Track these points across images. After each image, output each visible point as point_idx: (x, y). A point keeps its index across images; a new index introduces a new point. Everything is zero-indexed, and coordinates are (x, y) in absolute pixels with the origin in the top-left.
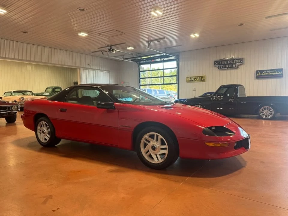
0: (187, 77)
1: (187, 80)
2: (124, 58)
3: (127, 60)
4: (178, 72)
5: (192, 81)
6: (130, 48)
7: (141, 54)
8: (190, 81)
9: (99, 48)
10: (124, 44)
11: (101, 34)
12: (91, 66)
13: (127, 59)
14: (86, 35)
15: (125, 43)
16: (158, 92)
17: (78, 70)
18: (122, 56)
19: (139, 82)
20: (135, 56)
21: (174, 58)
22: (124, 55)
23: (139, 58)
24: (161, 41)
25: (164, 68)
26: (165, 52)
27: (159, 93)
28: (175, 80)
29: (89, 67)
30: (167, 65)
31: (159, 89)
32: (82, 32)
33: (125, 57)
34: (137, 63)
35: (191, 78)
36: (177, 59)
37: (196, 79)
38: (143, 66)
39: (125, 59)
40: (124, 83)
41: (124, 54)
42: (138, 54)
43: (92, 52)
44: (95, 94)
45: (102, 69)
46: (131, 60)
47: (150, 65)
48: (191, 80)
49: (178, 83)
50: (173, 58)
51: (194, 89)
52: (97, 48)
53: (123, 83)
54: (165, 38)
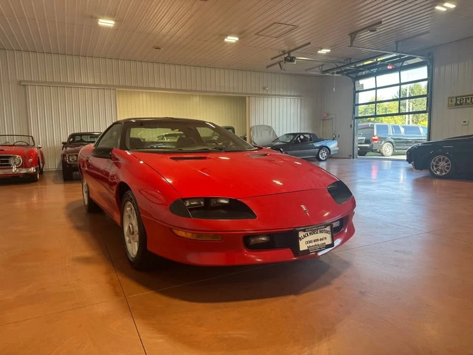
0: (449, 98)
1: (450, 102)
2: (323, 70)
3: (327, 74)
4: (430, 87)
5: (461, 104)
6: (324, 51)
7: (352, 60)
8: (456, 104)
9: (272, 59)
10: (309, 46)
11: (260, 34)
12: (267, 90)
13: (327, 71)
14: (237, 39)
15: (310, 43)
16: (402, 130)
17: (247, 98)
18: (319, 67)
19: (354, 113)
20: (339, 65)
21: (422, 60)
22: (323, 65)
23: (348, 68)
24: (378, 31)
25: (402, 82)
26: (395, 50)
27: (405, 133)
28: (422, 104)
29: (265, 92)
30: (408, 75)
31: (404, 125)
32: (229, 36)
33: (325, 68)
34: (350, 77)
35: (459, 98)
36: (429, 62)
37: (469, 101)
38: (361, 82)
39: (324, 72)
40: (328, 115)
41: (321, 63)
42: (347, 60)
43: (267, 67)
44: (272, 134)
45: (289, 94)
46: (337, 73)
47: (374, 78)
48: (458, 102)
49: (429, 110)
50: (418, 60)
51: (464, 122)
52: (270, 60)
53: (325, 116)
54: (381, 22)
